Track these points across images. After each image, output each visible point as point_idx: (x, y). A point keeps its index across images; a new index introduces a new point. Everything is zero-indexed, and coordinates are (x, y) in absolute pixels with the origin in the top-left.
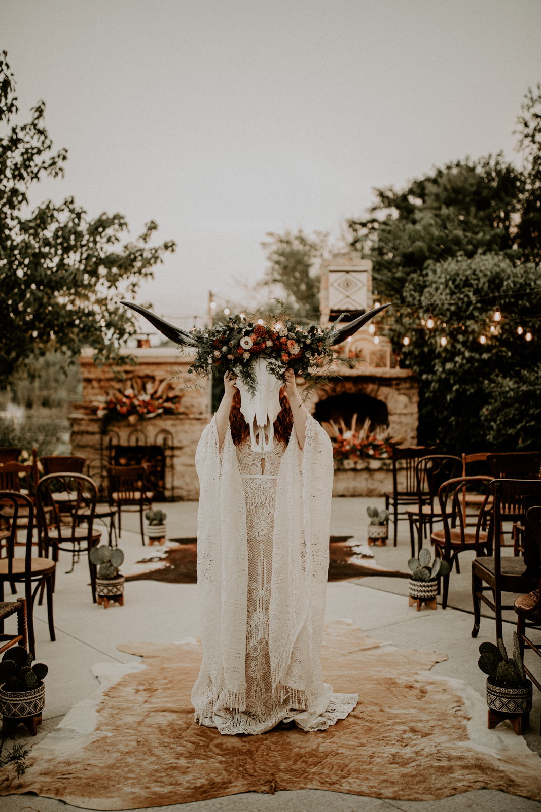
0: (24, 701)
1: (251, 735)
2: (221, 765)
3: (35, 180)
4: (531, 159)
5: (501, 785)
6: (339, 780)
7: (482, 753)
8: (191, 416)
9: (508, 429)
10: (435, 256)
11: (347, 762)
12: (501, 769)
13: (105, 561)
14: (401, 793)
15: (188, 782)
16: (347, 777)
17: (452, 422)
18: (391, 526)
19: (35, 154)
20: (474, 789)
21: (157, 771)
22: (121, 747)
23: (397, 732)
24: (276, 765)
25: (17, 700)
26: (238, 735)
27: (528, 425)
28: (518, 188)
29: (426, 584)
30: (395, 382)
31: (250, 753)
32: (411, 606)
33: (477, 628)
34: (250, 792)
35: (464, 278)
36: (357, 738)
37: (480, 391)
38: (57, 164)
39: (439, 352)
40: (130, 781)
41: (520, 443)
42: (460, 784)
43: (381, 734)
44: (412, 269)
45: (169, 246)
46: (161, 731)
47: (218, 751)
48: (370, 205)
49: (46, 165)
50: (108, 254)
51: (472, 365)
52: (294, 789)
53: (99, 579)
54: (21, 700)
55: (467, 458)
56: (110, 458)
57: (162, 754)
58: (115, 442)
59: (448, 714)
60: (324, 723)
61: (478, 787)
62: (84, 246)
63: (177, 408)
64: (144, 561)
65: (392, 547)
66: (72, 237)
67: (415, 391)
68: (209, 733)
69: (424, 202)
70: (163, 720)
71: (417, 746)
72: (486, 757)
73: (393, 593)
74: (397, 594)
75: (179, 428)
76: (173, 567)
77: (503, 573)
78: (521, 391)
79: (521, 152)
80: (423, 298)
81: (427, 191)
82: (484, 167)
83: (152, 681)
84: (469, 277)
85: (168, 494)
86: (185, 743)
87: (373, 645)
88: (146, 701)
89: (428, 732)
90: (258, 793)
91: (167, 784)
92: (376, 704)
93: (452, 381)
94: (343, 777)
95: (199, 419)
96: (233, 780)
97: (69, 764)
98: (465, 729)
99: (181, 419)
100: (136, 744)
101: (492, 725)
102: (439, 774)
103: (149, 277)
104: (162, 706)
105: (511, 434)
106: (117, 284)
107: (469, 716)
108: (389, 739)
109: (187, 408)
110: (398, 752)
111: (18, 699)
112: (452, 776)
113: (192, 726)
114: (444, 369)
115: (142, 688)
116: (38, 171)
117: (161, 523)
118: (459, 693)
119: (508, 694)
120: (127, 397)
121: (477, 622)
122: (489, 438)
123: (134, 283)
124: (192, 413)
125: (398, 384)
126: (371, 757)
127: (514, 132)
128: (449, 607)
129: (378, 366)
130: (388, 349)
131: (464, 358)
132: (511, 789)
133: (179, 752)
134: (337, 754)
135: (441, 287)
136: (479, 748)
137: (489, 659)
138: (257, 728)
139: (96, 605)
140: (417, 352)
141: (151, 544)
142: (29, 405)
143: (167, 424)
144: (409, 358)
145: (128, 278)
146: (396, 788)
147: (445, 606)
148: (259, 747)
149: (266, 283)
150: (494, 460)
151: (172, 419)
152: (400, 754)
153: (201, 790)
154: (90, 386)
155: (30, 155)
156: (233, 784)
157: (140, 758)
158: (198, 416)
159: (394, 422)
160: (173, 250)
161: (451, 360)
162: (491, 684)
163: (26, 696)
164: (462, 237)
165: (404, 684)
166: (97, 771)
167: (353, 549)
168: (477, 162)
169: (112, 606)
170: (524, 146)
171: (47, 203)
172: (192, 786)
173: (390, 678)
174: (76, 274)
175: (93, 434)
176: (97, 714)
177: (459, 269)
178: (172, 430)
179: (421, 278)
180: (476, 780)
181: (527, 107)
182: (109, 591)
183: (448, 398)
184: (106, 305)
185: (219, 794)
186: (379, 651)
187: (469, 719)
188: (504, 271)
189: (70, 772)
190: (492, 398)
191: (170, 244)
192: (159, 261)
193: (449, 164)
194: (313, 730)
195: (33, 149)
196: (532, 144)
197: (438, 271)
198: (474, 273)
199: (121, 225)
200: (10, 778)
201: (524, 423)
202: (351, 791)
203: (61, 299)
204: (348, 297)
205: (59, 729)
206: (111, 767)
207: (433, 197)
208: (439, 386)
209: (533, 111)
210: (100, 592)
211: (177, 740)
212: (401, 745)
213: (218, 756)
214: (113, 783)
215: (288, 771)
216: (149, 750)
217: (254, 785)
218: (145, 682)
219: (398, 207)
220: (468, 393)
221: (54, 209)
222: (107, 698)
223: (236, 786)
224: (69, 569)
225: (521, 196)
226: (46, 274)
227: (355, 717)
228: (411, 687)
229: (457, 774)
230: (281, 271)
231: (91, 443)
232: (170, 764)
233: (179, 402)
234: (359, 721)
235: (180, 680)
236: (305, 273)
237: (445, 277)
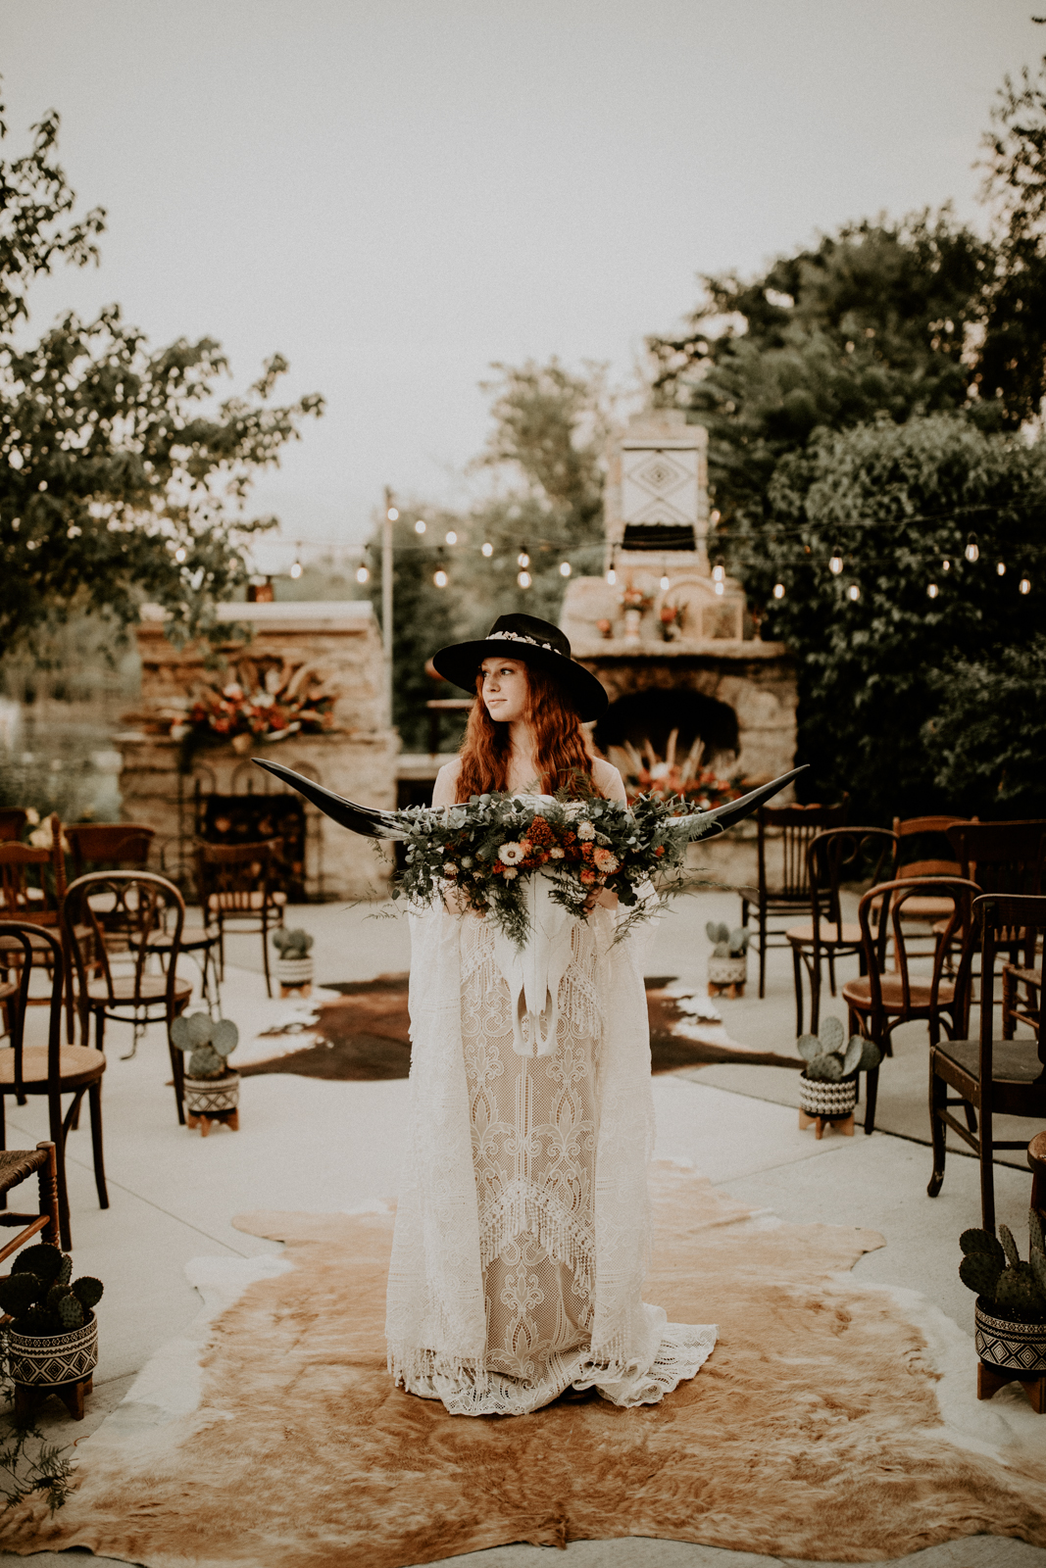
0: (58, 1354)
1: (510, 1416)
2: (455, 1484)
3: (42, 271)
4: (1008, 216)
5: (1015, 1526)
6: (691, 1517)
7: (972, 1455)
8: (355, 736)
9: (976, 764)
10: (829, 418)
11: (704, 1475)
12: (1013, 1488)
13: (202, 1043)
14: (817, 1544)
15: (391, 1521)
16: (708, 1510)
17: (864, 746)
18: (753, 957)
19: (39, 220)
20: (961, 1534)
21: (328, 1497)
22: (254, 1444)
23: (799, 1408)
24: (565, 1482)
25: (43, 1353)
26: (484, 1417)
27: (1017, 756)
28: (980, 273)
29: (834, 1087)
30: (751, 667)
31: (510, 1455)
32: (803, 1128)
33: (938, 1178)
34: (517, 1543)
35: (890, 464)
36: (720, 1420)
37: (920, 686)
38: (86, 239)
39: (840, 611)
40: (277, 1520)
41: (1002, 793)
42: (932, 1524)
43: (767, 1411)
44: (785, 444)
45: (311, 405)
46: (332, 1408)
47: (445, 1451)
48: (691, 308)
49: (63, 242)
50: (190, 421)
51: (906, 636)
52: (603, 1536)
53: (189, 1078)
54: (51, 1352)
55: (901, 827)
56: (198, 821)
57: (337, 1458)
58: (206, 788)
59: (895, 1368)
60: (654, 1389)
61: (970, 1531)
62: (142, 404)
63: (328, 721)
64: (271, 1033)
65: (756, 1000)
66: (120, 388)
67: (790, 686)
68: (427, 1412)
69: (797, 301)
70: (335, 1382)
71: (839, 1440)
72: (978, 1462)
73: (766, 1100)
74: (773, 1102)
75: (331, 760)
76: (330, 1045)
77: (996, 1077)
78: (1005, 690)
79: (988, 205)
80: (808, 504)
81: (803, 281)
82: (915, 232)
83: (305, 1296)
84: (901, 461)
85: (311, 888)
86: (381, 1434)
87: (736, 1216)
88: (297, 1342)
89: (861, 1407)
90: (533, 1545)
91: (350, 1527)
92: (752, 1346)
93: (865, 668)
94: (701, 1510)
95: (369, 743)
96: (481, 1516)
97: (151, 1482)
98: (930, 1399)
99: (335, 743)
100: (283, 1438)
101: (986, 1391)
102: (890, 1500)
103: (271, 464)
104: (328, 1351)
105: (983, 774)
106: (208, 478)
107: (939, 1372)
108: (785, 1423)
109: (346, 719)
110: (805, 1453)
111: (45, 1350)
112: (917, 1505)
113: (392, 1397)
114: (849, 643)
115: (286, 1311)
116: (48, 253)
117: (303, 955)
118: (914, 1321)
119: (1020, 1335)
120: (229, 700)
121: (939, 1165)
122: (941, 780)
123: (242, 477)
124: (356, 730)
125: (757, 672)
126: (753, 1464)
127: (976, 165)
128: (879, 1130)
129: (718, 636)
130: (739, 602)
131: (889, 622)
132: (1035, 1533)
133: (370, 1454)
134: (684, 1457)
135: (845, 481)
136: (964, 1443)
137: (981, 1264)
138: (522, 1402)
139: (185, 1128)
140: (795, 609)
141: (285, 995)
142: (29, 697)
143: (308, 751)
144: (779, 620)
145: (230, 467)
146: (807, 1534)
147: (869, 1127)
148: (528, 1442)
149: (488, 461)
150: (962, 837)
151: (316, 742)
152: (808, 1457)
153: (418, 1539)
154: (155, 678)
155: (30, 221)
156: (483, 1526)
157: (292, 1469)
158: (368, 737)
159: (750, 746)
160: (319, 413)
161: (865, 625)
162: (987, 1313)
163: (61, 1344)
164: (884, 380)
165: (803, 1301)
166: (210, 1500)
167: (680, 1003)
168: (901, 222)
169: (217, 1131)
170: (994, 191)
171: (65, 316)
172: (401, 1531)
173: (776, 1288)
174: (128, 465)
175: (163, 771)
176: (201, 1370)
177: (881, 445)
178: (318, 763)
179: (804, 463)
180: (965, 1515)
181: (1002, 114)
182: (211, 1102)
183: (858, 700)
184: (186, 521)
185: (455, 1548)
186: (748, 1229)
187: (938, 1378)
188: (968, 449)
189: (155, 1501)
190: (946, 701)
191: (313, 401)
192: (291, 436)
193: (847, 227)
194: (632, 1404)
195: (36, 209)
196: (1010, 187)
197: (839, 448)
198: (909, 454)
199: (215, 363)
200: (35, 1515)
201: (1009, 753)
202: (718, 1541)
203: (98, 508)
204: (659, 499)
205: (128, 1406)
206: (237, 1489)
207: (815, 294)
208: (839, 676)
209: (1013, 121)
210: (192, 1104)
211: (365, 1428)
212: (810, 1437)
213: (447, 1464)
214: (245, 1525)
215: (590, 1496)
216: (309, 1450)
217: (524, 1530)
218: (292, 1299)
219: (746, 312)
220: (897, 691)
221: (81, 330)
222: (218, 1334)
223: (488, 1530)
224: (127, 1052)
225: (986, 290)
226: (68, 465)
227: (713, 1374)
228: (818, 1307)
229: (927, 1502)
230: (516, 437)
231: (160, 790)
232: (354, 1481)
233: (330, 709)
234: (720, 1383)
235: (361, 1295)
236: (564, 441)
237: (853, 461)
